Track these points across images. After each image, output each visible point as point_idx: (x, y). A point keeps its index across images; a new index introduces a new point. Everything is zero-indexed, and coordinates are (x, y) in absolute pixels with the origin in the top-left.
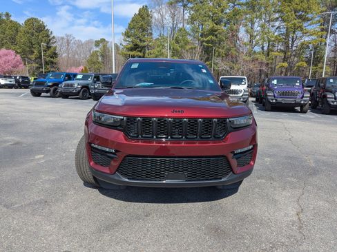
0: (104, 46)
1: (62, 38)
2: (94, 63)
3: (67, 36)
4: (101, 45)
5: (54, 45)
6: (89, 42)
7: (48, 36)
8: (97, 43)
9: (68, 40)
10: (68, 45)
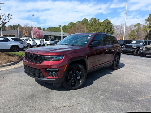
0: (138, 27)
1: (119, 26)
2: (132, 35)
3: (121, 24)
4: (137, 26)
5: (113, 29)
6: (131, 26)
7: (111, 26)
8: (135, 26)
9: (121, 26)
10: (121, 29)
